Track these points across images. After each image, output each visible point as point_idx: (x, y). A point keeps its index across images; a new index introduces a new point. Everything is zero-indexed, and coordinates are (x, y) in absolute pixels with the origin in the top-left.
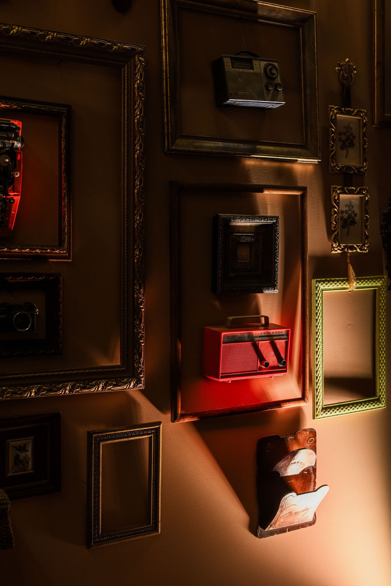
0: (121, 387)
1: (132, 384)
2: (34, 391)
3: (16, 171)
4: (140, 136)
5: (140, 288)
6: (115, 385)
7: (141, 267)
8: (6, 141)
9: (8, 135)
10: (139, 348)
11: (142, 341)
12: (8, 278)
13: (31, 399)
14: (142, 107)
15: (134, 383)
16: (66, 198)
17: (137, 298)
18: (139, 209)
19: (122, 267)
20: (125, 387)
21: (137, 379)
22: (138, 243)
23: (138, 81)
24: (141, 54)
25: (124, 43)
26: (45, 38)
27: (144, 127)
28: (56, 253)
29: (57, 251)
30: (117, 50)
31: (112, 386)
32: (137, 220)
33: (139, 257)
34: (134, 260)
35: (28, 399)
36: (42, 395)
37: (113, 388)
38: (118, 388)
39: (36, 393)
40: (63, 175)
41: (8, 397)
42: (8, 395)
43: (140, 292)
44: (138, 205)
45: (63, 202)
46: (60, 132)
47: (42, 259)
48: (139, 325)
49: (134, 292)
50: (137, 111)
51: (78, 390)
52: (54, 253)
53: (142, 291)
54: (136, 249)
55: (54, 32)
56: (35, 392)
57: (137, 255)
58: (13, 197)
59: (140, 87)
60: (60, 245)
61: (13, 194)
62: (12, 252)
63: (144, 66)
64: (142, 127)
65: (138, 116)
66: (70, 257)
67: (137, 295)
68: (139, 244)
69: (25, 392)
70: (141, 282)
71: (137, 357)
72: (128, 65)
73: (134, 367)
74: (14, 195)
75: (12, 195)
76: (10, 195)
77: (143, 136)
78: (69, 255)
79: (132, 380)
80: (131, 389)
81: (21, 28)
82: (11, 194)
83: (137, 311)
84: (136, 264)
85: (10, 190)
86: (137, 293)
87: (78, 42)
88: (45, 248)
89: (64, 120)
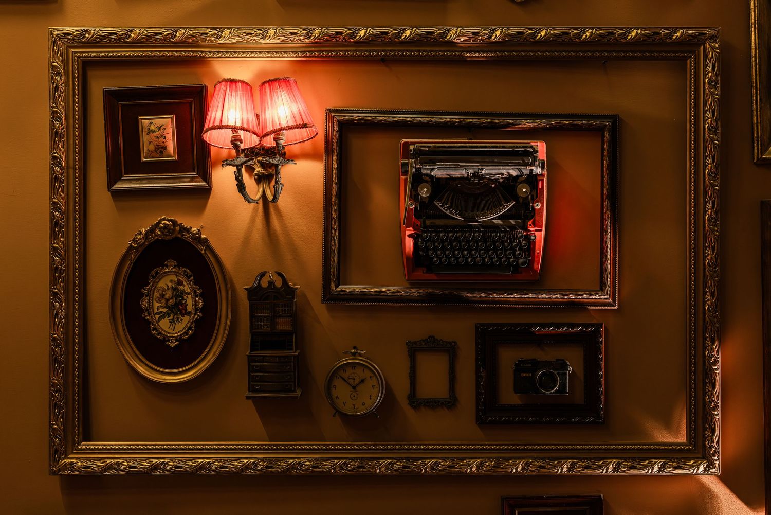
0: (684, 471)
1: (701, 468)
2: (566, 466)
3: (537, 202)
4: (711, 146)
5: (713, 343)
6: (676, 468)
7: (714, 315)
8: (522, 167)
9: (523, 161)
10: (711, 421)
11: (716, 413)
12: (535, 329)
13: (562, 477)
14: (715, 107)
15: (705, 466)
16: (609, 231)
17: (709, 357)
18: (711, 240)
19: (688, 316)
20: (692, 471)
21: (709, 461)
22: (709, 285)
23: (710, 74)
24: (713, 38)
25: (689, 28)
26: (582, 37)
27: (718, 133)
28: (595, 299)
29: (597, 297)
30: (679, 38)
31: (672, 469)
32: (708, 255)
33: (711, 303)
34: (704, 306)
35: (559, 476)
36: (577, 472)
37: (673, 472)
38: (681, 471)
39: (569, 469)
40: (606, 202)
41: (534, 471)
42: (533, 469)
43: (712, 349)
44: (709, 235)
45: (604, 236)
46: (603, 149)
47: (578, 307)
48: (711, 391)
49: (704, 349)
50: (708, 112)
51: (624, 469)
52: (593, 299)
53: (716, 347)
54: (707, 292)
55: (593, 28)
56: (568, 467)
57: (708, 300)
58: (534, 233)
59: (713, 81)
60: (602, 288)
61: (534, 229)
62: (538, 298)
63: (719, 53)
64: (715, 133)
65: (710, 120)
66: (615, 304)
67: (709, 352)
68: (711, 285)
69: (555, 466)
70: (714, 336)
71: (709, 433)
72: (695, 56)
73: (704, 446)
74: (536, 231)
75: (533, 231)
76: (531, 231)
77: (717, 145)
78: (614, 300)
79: (701, 463)
80: (700, 474)
81: (550, 30)
82: (531, 229)
83: (708, 374)
84: (707, 312)
85: (530, 225)
86: (708, 350)
87: (624, 36)
88: (581, 293)
89: (607, 134)
